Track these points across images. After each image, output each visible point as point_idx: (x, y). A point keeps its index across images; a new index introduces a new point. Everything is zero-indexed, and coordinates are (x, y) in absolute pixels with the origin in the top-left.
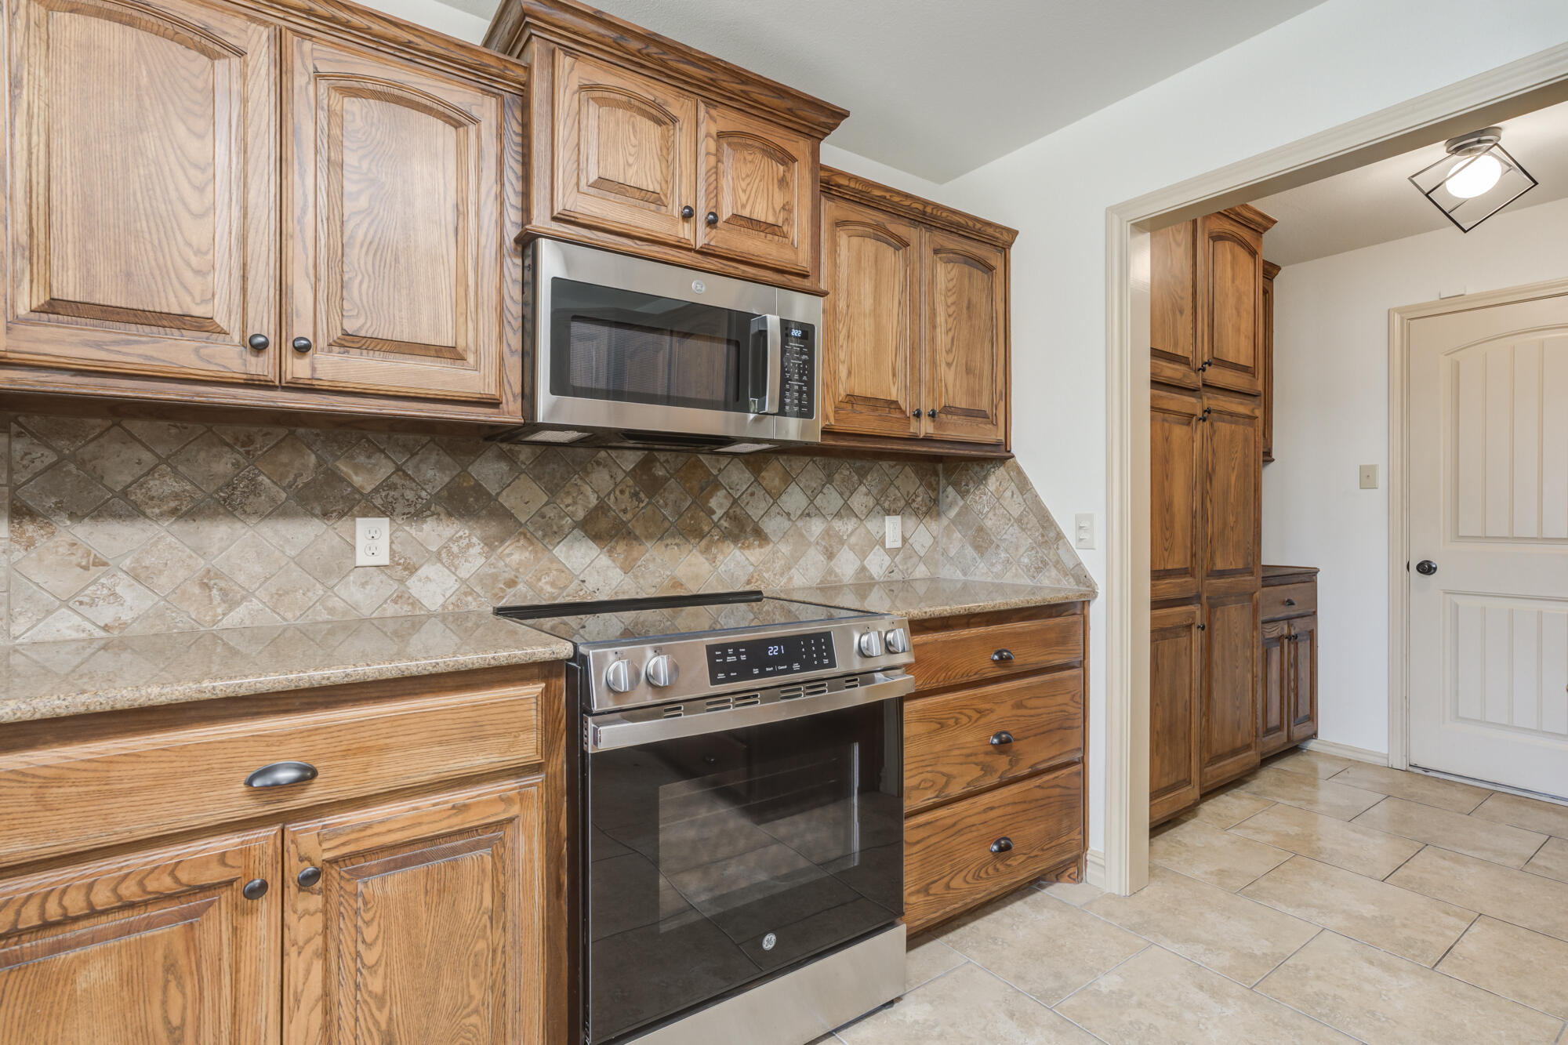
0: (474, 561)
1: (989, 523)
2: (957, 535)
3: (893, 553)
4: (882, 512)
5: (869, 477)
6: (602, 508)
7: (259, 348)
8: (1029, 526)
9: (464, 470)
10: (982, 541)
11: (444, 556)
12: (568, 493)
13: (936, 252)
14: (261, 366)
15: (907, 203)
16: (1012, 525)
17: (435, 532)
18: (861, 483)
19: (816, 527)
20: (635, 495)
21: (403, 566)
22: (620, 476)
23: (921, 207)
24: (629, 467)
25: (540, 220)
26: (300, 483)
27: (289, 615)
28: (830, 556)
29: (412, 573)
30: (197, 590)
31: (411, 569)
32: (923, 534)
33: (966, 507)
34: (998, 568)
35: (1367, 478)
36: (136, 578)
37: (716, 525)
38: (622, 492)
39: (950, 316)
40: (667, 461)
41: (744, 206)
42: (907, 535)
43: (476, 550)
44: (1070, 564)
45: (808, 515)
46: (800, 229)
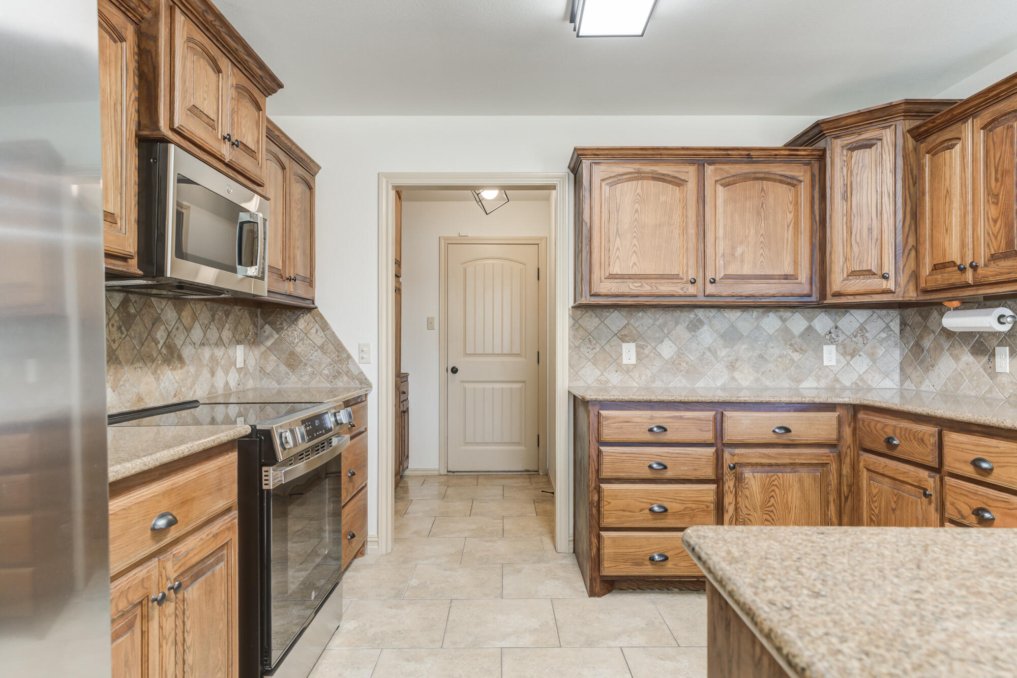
1: (298, 350)
2: (273, 358)
3: (239, 370)
4: (236, 343)
5: (230, 318)
8: (328, 351)
10: (293, 362)
13: (294, 176)
15: (286, 142)
16: (317, 350)
18: (226, 321)
19: (207, 352)
20: (119, 328)
22: (113, 312)
23: (290, 145)
24: (118, 305)
25: (165, 128)
28: (213, 374)
32: (251, 359)
33: (280, 339)
34: (306, 378)
35: (430, 324)
37: (160, 352)
38: (113, 325)
40: (135, 302)
41: (244, 136)
44: (356, 373)
45: (203, 344)
46: (262, 155)
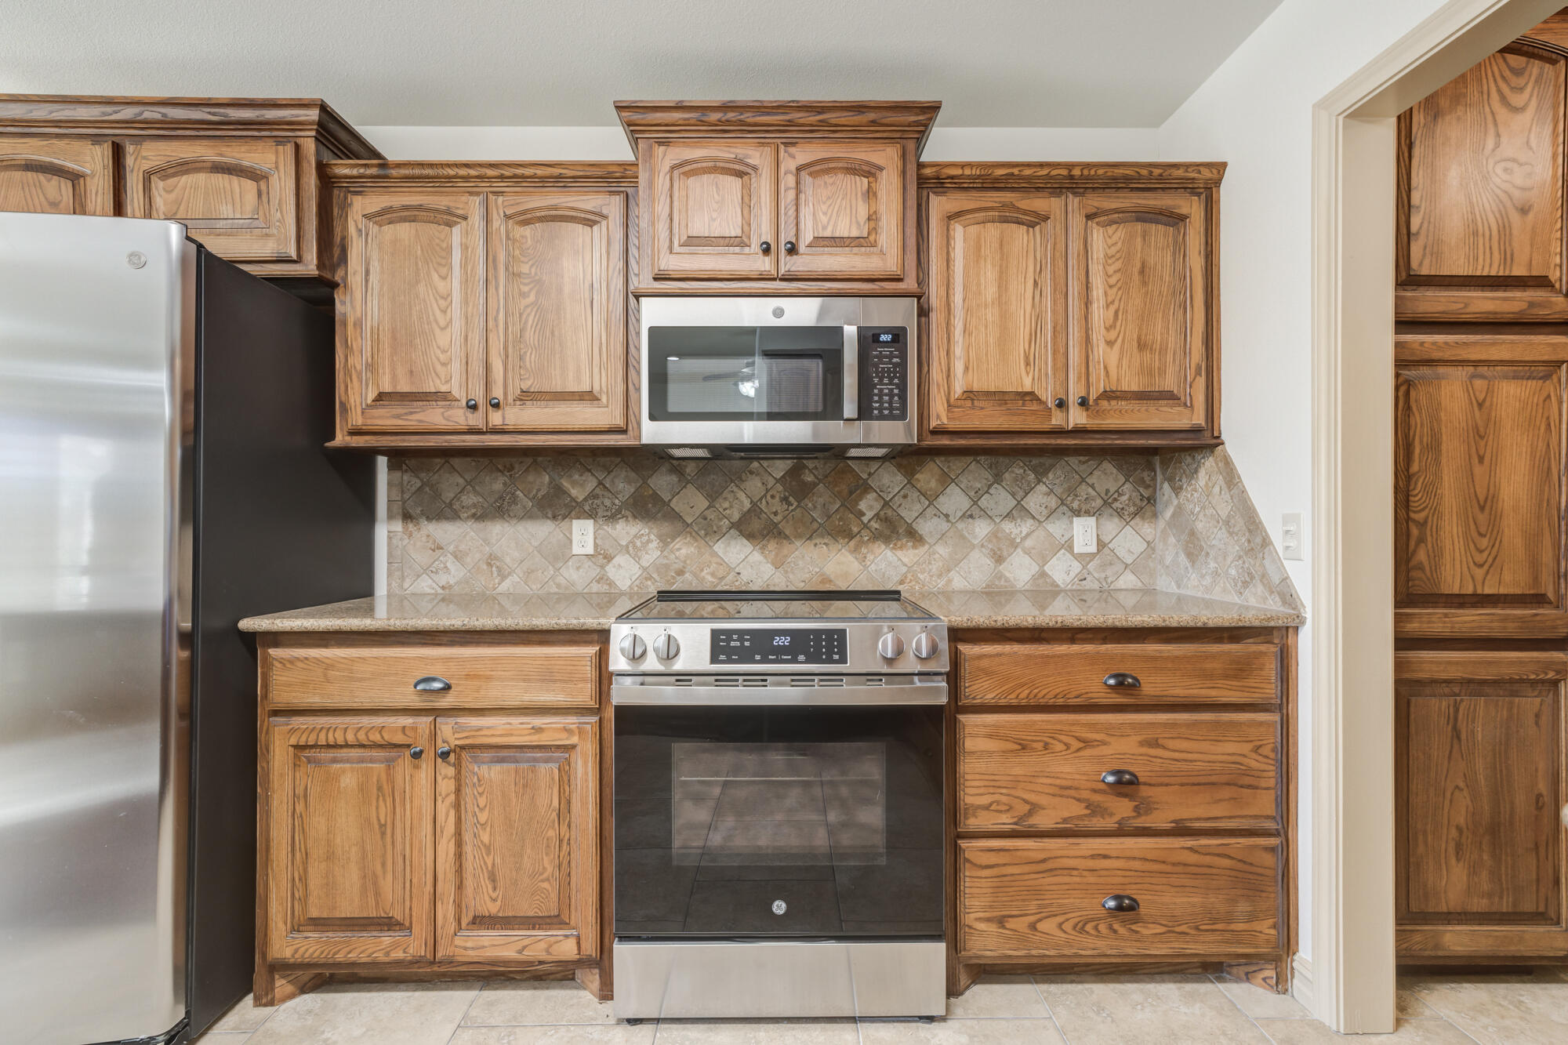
0: (652, 554)
1: (1200, 526)
2: (1172, 540)
3: (1084, 558)
4: (1070, 513)
5: (1051, 476)
6: (755, 510)
8: (1236, 530)
9: (645, 482)
10: (1193, 548)
11: (633, 549)
12: (725, 499)
13: (1089, 217)
14: (476, 420)
15: (1045, 172)
16: (1220, 529)
17: (626, 530)
18: (1039, 481)
19: (981, 529)
20: (785, 499)
21: (602, 556)
22: (771, 482)
23: (1064, 172)
24: (779, 475)
25: (641, 287)
26: (540, 495)
27: (534, 587)
28: (999, 559)
29: (609, 561)
30: (485, 567)
31: (609, 558)
32: (1129, 540)
33: (1179, 507)
34: (1208, 580)
36: (456, 557)
37: (866, 526)
38: (773, 497)
39: (1111, 287)
40: (816, 468)
41: (824, 228)
42: (1106, 539)
43: (654, 544)
44: (1276, 579)
45: (971, 516)
46: (889, 235)
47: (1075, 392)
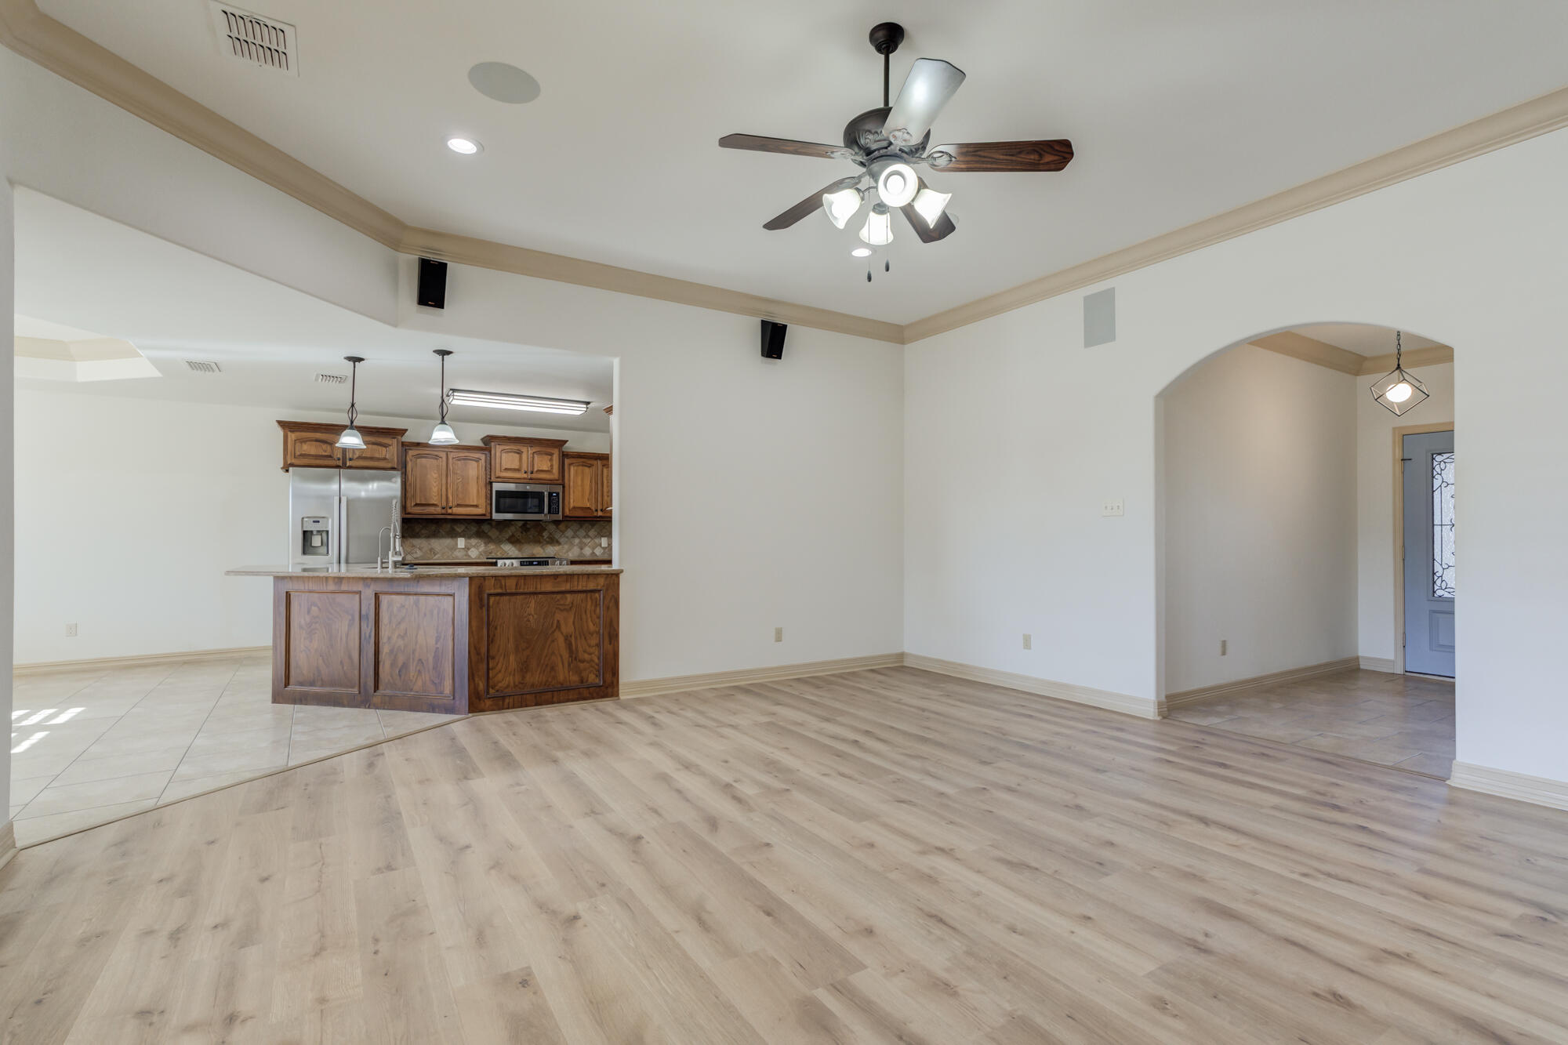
0: (482, 548)
3: (604, 548)
4: (601, 536)
5: (595, 527)
6: (513, 536)
7: (443, 508)
9: (480, 527)
11: (476, 546)
12: (503, 533)
13: (603, 466)
14: (444, 511)
15: (592, 455)
17: (474, 541)
19: (577, 541)
20: (522, 533)
21: (467, 548)
22: (518, 527)
23: (596, 455)
25: (493, 479)
26: (447, 531)
28: (581, 549)
31: (469, 549)
36: (419, 549)
37: (545, 540)
38: (518, 533)
41: (540, 467)
42: (609, 543)
43: (483, 545)
45: (574, 537)
46: (556, 470)
47: (599, 508)
